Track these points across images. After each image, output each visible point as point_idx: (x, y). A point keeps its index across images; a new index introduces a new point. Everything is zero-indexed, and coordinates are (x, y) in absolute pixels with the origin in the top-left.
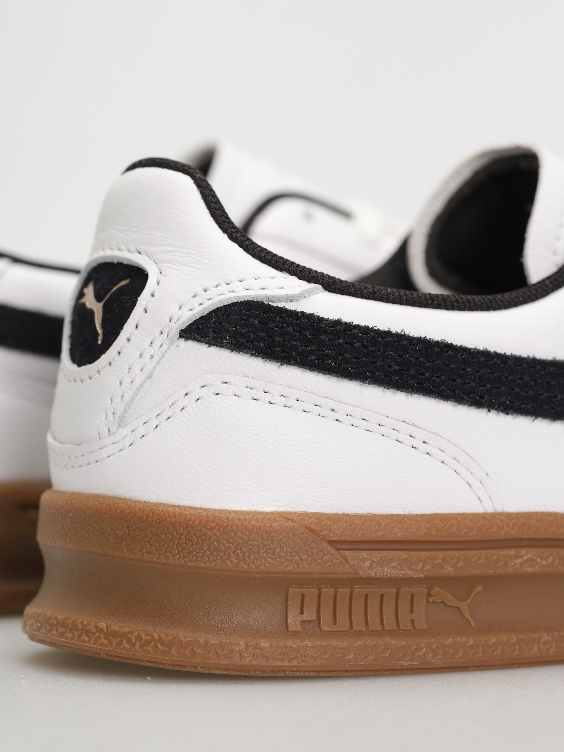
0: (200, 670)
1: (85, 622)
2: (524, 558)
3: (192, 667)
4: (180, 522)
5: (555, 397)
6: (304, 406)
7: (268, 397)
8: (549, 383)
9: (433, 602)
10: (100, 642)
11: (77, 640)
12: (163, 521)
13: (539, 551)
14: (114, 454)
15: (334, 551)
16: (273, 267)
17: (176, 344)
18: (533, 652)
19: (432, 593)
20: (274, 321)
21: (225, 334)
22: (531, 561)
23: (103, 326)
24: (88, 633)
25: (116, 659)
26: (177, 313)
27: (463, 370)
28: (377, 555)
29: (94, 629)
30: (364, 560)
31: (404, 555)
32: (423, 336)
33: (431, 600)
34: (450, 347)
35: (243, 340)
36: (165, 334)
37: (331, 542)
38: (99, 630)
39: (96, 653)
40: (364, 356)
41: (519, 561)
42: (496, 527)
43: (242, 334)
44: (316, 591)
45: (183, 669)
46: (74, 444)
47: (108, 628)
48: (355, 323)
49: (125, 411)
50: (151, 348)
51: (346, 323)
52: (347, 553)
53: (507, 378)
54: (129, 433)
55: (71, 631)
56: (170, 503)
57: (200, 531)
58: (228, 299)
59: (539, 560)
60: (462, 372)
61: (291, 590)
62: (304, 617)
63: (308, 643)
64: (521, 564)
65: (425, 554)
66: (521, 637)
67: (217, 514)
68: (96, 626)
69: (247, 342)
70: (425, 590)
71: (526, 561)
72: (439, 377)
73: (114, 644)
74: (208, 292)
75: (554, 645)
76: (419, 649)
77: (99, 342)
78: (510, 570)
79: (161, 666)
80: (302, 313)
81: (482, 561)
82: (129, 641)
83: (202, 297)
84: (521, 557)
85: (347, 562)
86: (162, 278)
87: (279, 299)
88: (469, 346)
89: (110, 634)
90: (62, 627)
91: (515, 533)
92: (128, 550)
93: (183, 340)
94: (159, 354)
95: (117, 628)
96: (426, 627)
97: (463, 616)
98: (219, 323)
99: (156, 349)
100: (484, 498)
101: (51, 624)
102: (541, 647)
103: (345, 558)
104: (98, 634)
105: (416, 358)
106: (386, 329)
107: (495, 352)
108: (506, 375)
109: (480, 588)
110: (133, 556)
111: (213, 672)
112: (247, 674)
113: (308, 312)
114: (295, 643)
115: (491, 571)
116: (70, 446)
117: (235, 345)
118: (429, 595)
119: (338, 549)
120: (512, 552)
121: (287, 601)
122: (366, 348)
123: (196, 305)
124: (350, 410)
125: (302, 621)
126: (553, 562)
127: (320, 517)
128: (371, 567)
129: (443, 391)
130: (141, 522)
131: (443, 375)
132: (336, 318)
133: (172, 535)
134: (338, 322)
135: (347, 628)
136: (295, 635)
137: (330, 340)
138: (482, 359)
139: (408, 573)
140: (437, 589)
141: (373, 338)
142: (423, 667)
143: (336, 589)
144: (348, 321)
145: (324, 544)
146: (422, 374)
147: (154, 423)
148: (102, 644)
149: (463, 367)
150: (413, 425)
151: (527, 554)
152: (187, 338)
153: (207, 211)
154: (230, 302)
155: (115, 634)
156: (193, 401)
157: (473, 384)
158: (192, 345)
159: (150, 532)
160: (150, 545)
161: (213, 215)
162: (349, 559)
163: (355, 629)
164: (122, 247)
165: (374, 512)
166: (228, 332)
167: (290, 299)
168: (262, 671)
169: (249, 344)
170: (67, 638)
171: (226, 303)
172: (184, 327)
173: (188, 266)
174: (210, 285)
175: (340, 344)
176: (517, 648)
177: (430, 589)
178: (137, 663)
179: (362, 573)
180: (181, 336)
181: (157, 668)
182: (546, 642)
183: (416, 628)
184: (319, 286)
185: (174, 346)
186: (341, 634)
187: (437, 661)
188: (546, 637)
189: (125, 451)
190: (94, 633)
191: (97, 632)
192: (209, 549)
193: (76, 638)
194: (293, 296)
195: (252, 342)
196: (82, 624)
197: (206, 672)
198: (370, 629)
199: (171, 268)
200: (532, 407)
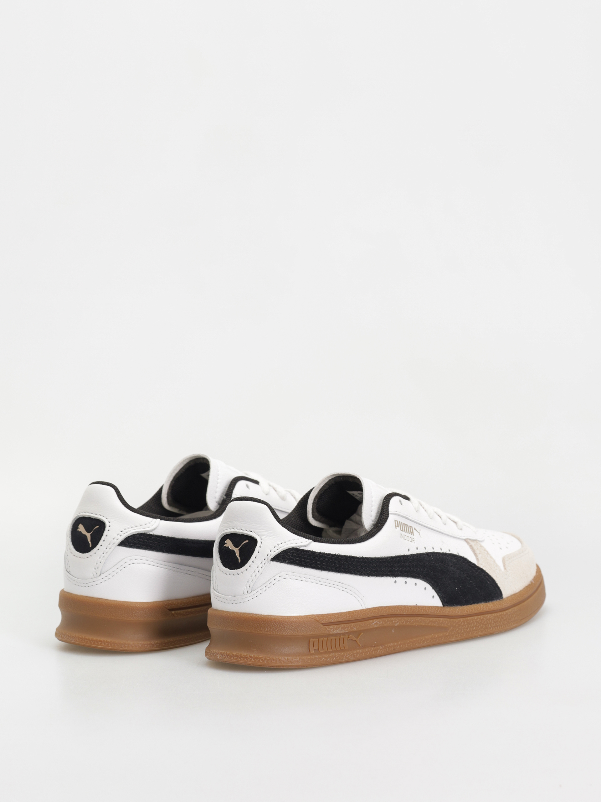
0: (285, 668)
1: (245, 655)
2: (375, 623)
3: (282, 667)
4: (277, 621)
5: (382, 569)
6: (311, 580)
7: (300, 579)
8: (380, 565)
9: (349, 640)
10: (251, 661)
11: (243, 661)
12: (271, 621)
13: (378, 620)
14: (250, 600)
15: (323, 626)
16: (297, 535)
17: (269, 562)
18: (377, 653)
19: (349, 637)
20: (301, 554)
21: (286, 559)
22: (376, 623)
23: (240, 556)
24: (247, 658)
25: (257, 666)
26: (270, 553)
27: (357, 564)
28: (335, 627)
29: (249, 657)
30: (332, 628)
31: (343, 626)
32: (345, 555)
33: (349, 639)
34: (353, 557)
35: (292, 561)
36: (266, 560)
37: (322, 624)
38: (251, 657)
39: (250, 665)
40: (329, 563)
41: (373, 624)
42: (367, 614)
43: (291, 559)
44: (318, 639)
45: (279, 668)
46: (231, 596)
47: (254, 656)
48: (326, 552)
49: (253, 585)
50: (261, 565)
51: (323, 553)
52: (327, 627)
53: (368, 565)
54: (256, 593)
55: (239, 658)
56: (272, 615)
57: (284, 623)
58: (286, 548)
59: (379, 623)
60: (356, 565)
61: (311, 640)
62: (315, 648)
63: (317, 656)
64: (374, 625)
65: (348, 625)
66: (374, 648)
67: (288, 618)
68: (249, 656)
69: (293, 561)
70: (347, 636)
71: (375, 624)
72: (350, 567)
73: (257, 661)
74: (279, 545)
75: (383, 650)
76: (347, 655)
77: (240, 562)
78: (371, 627)
79: (272, 667)
80: (310, 551)
81: (364, 625)
82: (262, 660)
83: (277, 547)
84: (374, 623)
85: (327, 630)
86: (262, 541)
87: (301, 546)
88: (358, 556)
89: (255, 658)
90: (235, 657)
91: (372, 615)
92: (259, 631)
93: (271, 561)
94: (265, 566)
95: (257, 656)
96: (348, 648)
97: (357, 643)
98: (284, 556)
99: (263, 565)
100: (363, 604)
101: (231, 656)
102: (380, 651)
103: (326, 628)
104: (250, 659)
105: (344, 562)
106: (335, 554)
107: (365, 557)
108: (369, 564)
109: (362, 634)
110: (261, 633)
111: (289, 668)
112: (299, 668)
113: (311, 550)
114: (313, 657)
115: (366, 628)
116: (230, 596)
117: (290, 563)
118: (348, 637)
119: (324, 626)
120: (371, 621)
121: (309, 643)
122: (329, 560)
123: (276, 550)
124: (320, 579)
125: (314, 650)
126: (382, 623)
127: (318, 616)
128: (333, 631)
129: (351, 572)
130: (264, 622)
131: (351, 567)
132: (320, 552)
133: (275, 625)
134: (320, 553)
135: (326, 650)
136: (312, 654)
137: (319, 559)
138: (362, 560)
139: (343, 631)
140: (351, 635)
141: (331, 557)
142: (348, 661)
143: (323, 638)
144: (324, 552)
145: (320, 625)
146: (345, 567)
147: (265, 589)
148: (253, 662)
149: (357, 563)
150: (342, 583)
151: (375, 621)
152: (273, 561)
153: (274, 517)
154: (287, 548)
155: (257, 658)
156: (277, 582)
157: (359, 568)
158: (274, 563)
159: (267, 625)
160: (267, 629)
161: (276, 518)
162: (327, 629)
163: (329, 651)
164: (243, 529)
165: (333, 613)
166: (287, 558)
167: (304, 546)
168: (286, 667)
169: (294, 562)
170: (238, 660)
171: (286, 549)
172: (272, 558)
173: (271, 537)
174: (279, 543)
175: (322, 560)
176: (373, 652)
177: (348, 636)
178: (264, 667)
179: (331, 633)
180: (271, 560)
181: (271, 668)
182: (381, 649)
183: (345, 648)
184: (312, 540)
185: (269, 563)
186: (325, 653)
187: (352, 659)
188: (381, 648)
189: (255, 599)
190: (249, 658)
191: (250, 658)
192: (287, 629)
193: (242, 660)
194: (306, 545)
195: (295, 561)
196: (244, 655)
197: (287, 668)
198: (333, 650)
199: (267, 538)
200: (376, 573)
